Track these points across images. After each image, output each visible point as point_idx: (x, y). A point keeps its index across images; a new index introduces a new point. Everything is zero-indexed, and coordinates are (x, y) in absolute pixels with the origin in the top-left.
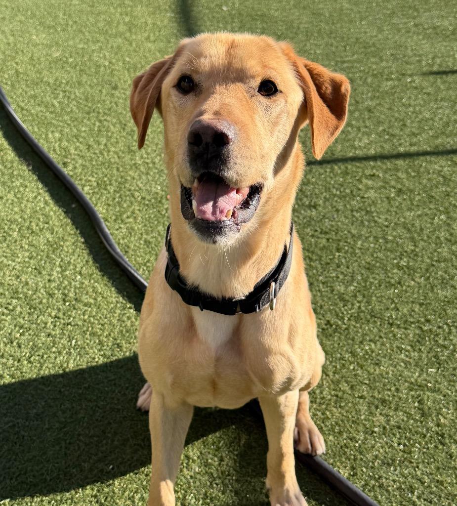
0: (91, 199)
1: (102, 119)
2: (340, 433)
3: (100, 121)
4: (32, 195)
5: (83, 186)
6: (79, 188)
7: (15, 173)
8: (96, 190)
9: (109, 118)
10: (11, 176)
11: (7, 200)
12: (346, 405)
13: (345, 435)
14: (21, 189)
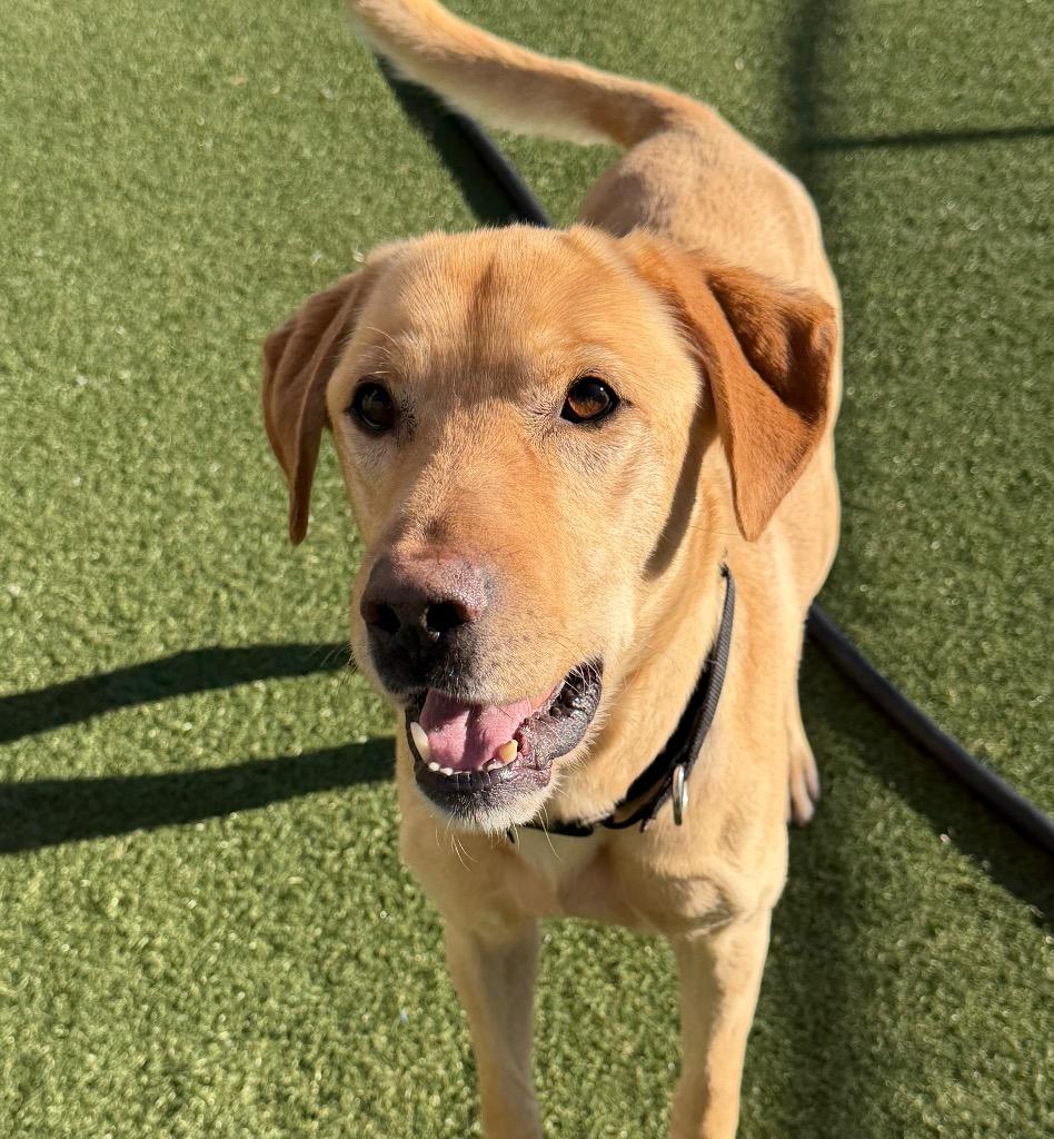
0: (549, 204)
1: (590, 27)
2: (1003, 681)
3: (586, 33)
4: (429, 196)
5: (536, 176)
6: (527, 180)
7: (401, 147)
8: (564, 186)
9: (605, 25)
10: (392, 153)
11: (380, 206)
12: (1028, 632)
13: (1011, 685)
14: (410, 183)
